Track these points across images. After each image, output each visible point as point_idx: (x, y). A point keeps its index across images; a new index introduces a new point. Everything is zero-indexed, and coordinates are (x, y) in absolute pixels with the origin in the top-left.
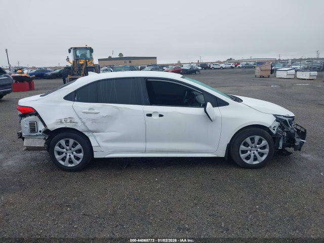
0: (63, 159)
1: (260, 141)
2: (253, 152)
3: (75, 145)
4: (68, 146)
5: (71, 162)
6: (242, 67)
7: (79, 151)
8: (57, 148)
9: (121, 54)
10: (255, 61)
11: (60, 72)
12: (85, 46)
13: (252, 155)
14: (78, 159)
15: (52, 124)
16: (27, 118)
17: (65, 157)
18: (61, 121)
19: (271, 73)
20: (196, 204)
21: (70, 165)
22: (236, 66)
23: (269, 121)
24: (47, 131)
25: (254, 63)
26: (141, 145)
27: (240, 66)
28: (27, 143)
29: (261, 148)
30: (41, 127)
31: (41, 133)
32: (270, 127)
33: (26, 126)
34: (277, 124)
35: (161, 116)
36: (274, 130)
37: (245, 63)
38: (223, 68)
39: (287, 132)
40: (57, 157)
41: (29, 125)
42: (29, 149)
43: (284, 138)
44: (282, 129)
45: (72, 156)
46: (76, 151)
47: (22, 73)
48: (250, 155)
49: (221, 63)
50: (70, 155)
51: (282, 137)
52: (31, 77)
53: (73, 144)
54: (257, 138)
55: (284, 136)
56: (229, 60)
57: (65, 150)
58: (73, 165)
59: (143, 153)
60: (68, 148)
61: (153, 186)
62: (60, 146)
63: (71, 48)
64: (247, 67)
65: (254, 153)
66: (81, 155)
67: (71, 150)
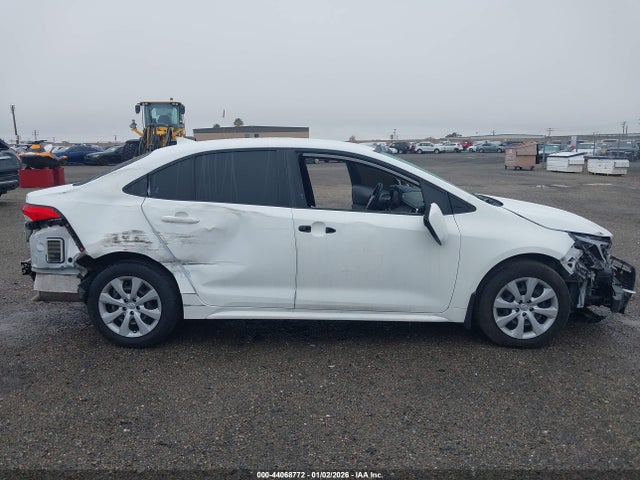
0: (118, 322)
1: (539, 289)
2: (523, 312)
3: (143, 290)
4: (129, 292)
5: (134, 327)
6: (478, 150)
7: (152, 304)
8: (105, 296)
9: (238, 121)
10: (501, 140)
11: (116, 152)
12: (169, 101)
13: (521, 319)
14: (148, 320)
15: (97, 244)
16: (43, 231)
17: (122, 316)
18: (116, 238)
19: (537, 162)
20: (409, 424)
21: (131, 335)
22: (465, 148)
23: (560, 247)
24: (84, 260)
25: (499, 143)
26: (285, 294)
27: (473, 147)
28: (40, 284)
29: (540, 305)
30: (72, 251)
31: (71, 264)
32: (563, 260)
33: (40, 248)
34: (577, 253)
35: (330, 230)
36: (570, 265)
37: (483, 142)
38: (440, 152)
39: (595, 271)
40: (105, 315)
41: (46, 246)
42: (46, 298)
43: (589, 284)
44: (586, 265)
45: (137, 315)
46: (145, 305)
47: (42, 150)
48: (516, 319)
49: (435, 141)
50: (132, 313)
51: (586, 283)
52: (58, 159)
53: (140, 289)
54: (532, 282)
55: (590, 279)
56: (450, 136)
57: (121, 301)
58: (138, 334)
59: (289, 310)
60: (128, 296)
61: (311, 383)
62: (112, 292)
63: (141, 104)
64: (488, 150)
65: (525, 315)
66: (156, 313)
67: (134, 300)
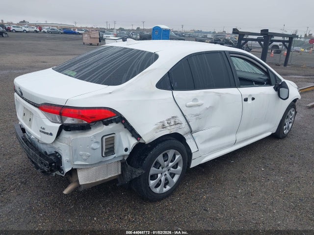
0: (158, 185)
4: (166, 161)
6: (48, 32)
8: (152, 170)
15: (151, 132)
16: (99, 131)
17: (160, 180)
18: (163, 125)
19: (100, 41)
21: (164, 190)
27: (45, 30)
31: (127, 153)
33: (95, 146)
35: (253, 99)
38: (27, 32)
40: (151, 183)
41: (102, 143)
45: (169, 175)
46: (174, 167)
53: (172, 158)
58: (168, 188)
59: (231, 146)
60: (165, 164)
66: (179, 170)
67: (168, 166)
